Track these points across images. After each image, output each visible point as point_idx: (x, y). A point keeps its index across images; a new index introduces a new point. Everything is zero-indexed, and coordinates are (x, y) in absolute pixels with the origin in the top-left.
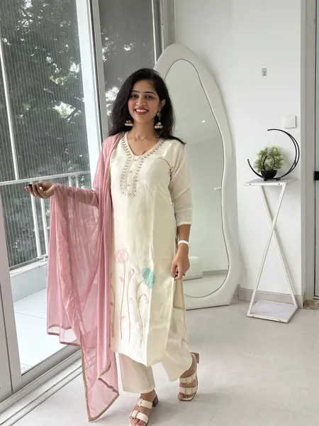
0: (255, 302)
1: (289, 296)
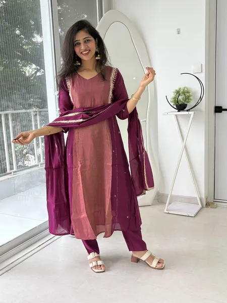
0: (170, 204)
1: (195, 198)
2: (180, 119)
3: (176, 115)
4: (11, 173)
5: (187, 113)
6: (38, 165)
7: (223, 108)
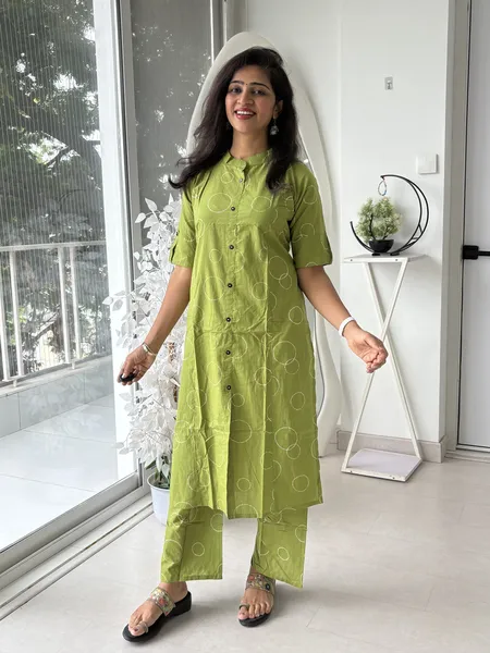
0: (353, 453)
1: (408, 442)
2: (378, 272)
3: (370, 264)
4: (12, 383)
5: (392, 259)
6: (71, 365)
7: (481, 250)
